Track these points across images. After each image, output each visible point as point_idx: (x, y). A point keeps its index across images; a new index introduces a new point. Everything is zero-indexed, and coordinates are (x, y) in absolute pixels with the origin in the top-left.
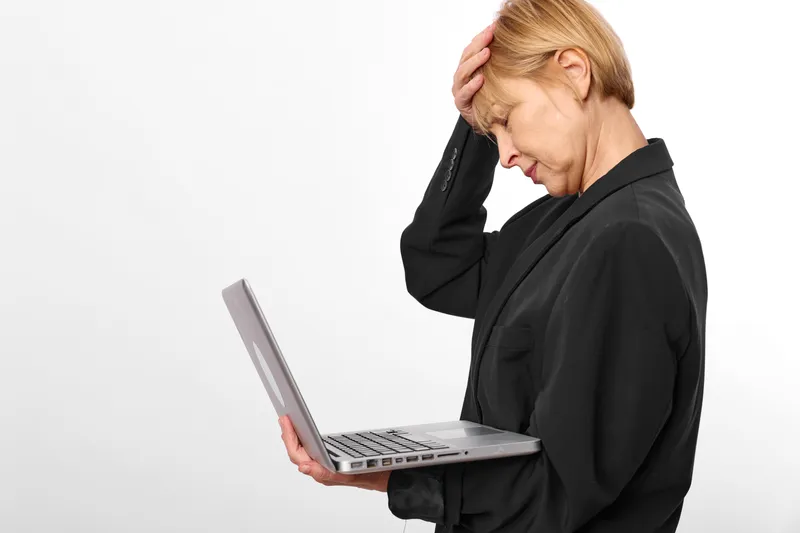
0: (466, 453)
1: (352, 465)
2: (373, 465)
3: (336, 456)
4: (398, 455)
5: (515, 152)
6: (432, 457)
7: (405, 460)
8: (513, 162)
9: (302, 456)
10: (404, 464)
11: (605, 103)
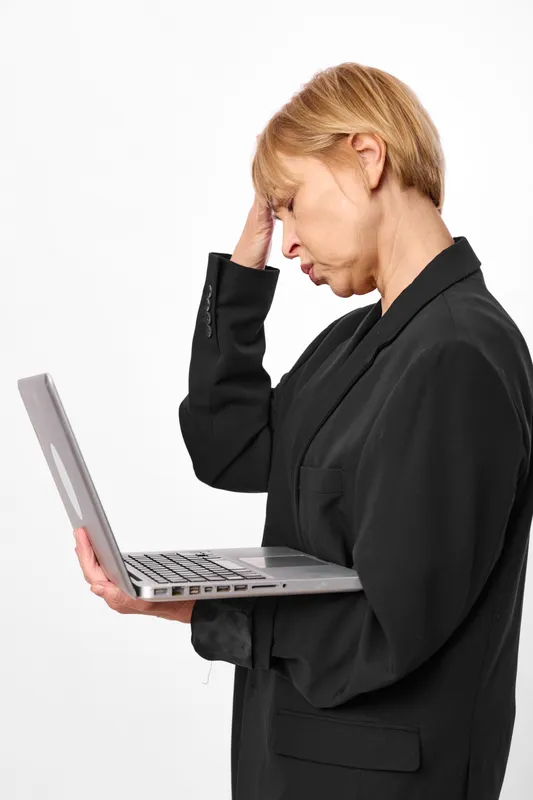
0: (284, 586)
1: (156, 591)
2: (179, 593)
3: (138, 579)
4: (208, 584)
5: (297, 241)
6: (245, 587)
7: (215, 590)
8: (294, 253)
9: (98, 575)
10: (214, 594)
11: (404, 194)
